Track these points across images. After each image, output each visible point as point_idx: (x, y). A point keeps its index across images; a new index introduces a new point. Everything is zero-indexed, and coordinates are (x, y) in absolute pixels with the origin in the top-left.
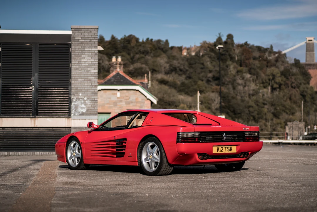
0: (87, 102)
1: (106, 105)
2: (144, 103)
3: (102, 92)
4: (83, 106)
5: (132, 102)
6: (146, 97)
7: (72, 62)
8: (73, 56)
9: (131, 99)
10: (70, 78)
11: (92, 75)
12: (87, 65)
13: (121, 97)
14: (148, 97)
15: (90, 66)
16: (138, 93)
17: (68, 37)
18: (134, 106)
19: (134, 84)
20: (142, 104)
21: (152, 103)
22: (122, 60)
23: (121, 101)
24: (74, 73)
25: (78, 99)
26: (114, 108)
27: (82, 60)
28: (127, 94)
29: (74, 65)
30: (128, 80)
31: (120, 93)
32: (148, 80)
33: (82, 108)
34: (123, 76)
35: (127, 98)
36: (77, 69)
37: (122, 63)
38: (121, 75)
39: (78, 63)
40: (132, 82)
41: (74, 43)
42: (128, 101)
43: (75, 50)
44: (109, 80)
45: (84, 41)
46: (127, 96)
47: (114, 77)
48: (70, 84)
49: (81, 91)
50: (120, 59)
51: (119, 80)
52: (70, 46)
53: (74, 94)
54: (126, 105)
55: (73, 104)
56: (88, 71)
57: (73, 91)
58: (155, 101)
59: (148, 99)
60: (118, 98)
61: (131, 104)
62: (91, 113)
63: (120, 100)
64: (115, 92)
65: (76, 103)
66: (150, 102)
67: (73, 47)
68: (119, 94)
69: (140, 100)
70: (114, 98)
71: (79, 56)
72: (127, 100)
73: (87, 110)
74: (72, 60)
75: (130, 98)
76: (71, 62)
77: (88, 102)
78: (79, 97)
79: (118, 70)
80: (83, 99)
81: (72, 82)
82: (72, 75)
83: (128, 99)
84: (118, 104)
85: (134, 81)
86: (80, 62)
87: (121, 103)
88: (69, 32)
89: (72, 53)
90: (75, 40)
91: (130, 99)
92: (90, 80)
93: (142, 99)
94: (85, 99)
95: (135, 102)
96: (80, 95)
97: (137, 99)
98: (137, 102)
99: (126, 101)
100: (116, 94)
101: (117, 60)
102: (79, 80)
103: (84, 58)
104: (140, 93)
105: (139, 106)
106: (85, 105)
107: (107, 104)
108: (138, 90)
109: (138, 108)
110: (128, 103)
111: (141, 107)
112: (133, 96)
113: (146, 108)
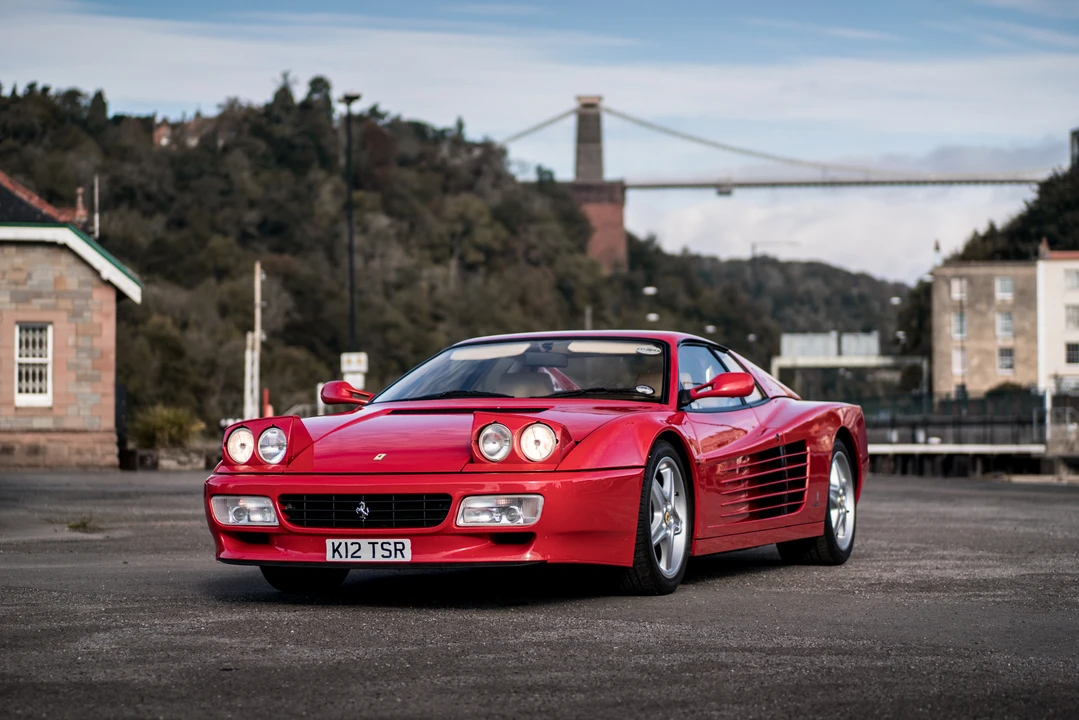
2: (88, 296)
5: (39, 295)
6: (97, 273)
9: (34, 282)
14: (105, 276)
16: (65, 257)
18: (45, 308)
19: (44, 221)
20: (79, 302)
21: (121, 296)
28: (17, 262)
35: (21, 276)
40: (40, 212)
42: (21, 288)
46: (18, 270)
54: (13, 306)
58: (134, 292)
59: (108, 283)
61: (37, 303)
66: (111, 296)
69: (72, 284)
72: (16, 283)
75: (29, 276)
83: (24, 283)
91: (30, 283)
93: (82, 284)
95: (49, 295)
97: (58, 281)
98: (59, 294)
99: (13, 287)
104: (70, 259)
105: (67, 311)
108: (64, 247)
109: (64, 316)
110: (22, 298)
111: (75, 314)
112: (44, 270)
113: (97, 319)
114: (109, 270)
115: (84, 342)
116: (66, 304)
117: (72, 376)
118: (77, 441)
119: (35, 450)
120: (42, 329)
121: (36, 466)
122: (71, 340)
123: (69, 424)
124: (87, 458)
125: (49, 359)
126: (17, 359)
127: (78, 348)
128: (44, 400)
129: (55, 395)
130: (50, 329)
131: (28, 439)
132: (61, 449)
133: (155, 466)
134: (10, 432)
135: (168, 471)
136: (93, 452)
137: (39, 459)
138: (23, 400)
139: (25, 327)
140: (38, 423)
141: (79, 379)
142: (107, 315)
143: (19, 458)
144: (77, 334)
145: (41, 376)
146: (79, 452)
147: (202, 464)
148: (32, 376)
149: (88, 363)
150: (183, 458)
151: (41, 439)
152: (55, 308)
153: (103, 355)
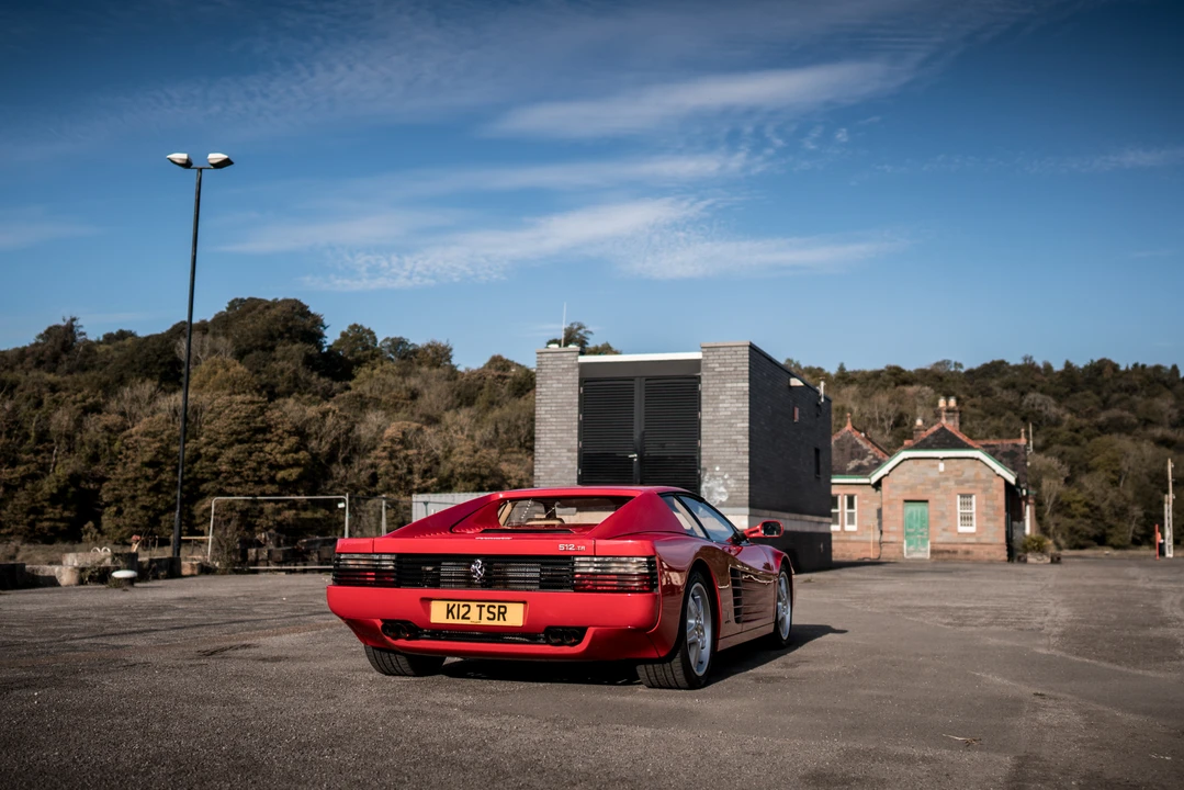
0: (729, 482)
1: (920, 487)
2: (992, 481)
3: (911, 462)
4: (722, 489)
5: (968, 482)
6: (994, 471)
7: (703, 410)
8: (703, 398)
9: (966, 475)
10: (700, 438)
11: (738, 433)
12: (729, 413)
13: (946, 471)
14: (998, 472)
15: (734, 415)
16: (979, 464)
17: (697, 363)
18: (970, 487)
19: (969, 448)
20: (987, 485)
21: (1007, 483)
22: (957, 403)
23: (947, 479)
24: (705, 429)
25: (713, 477)
26: (933, 492)
27: (721, 405)
28: (958, 466)
29: (706, 414)
30: (959, 440)
31: (945, 464)
32: (1028, 439)
33: (720, 494)
34: (951, 434)
35: (960, 473)
36: (711, 422)
37: (957, 409)
38: (947, 431)
39: (714, 411)
40: (965, 443)
41: (705, 374)
42: (959, 478)
43: (707, 387)
44: (925, 441)
45: (723, 369)
46: (958, 470)
47: (935, 434)
48: (699, 449)
49: (718, 462)
50: (952, 402)
51: (944, 440)
52: (698, 379)
53: (705, 469)
54: (956, 487)
55: (703, 486)
56: (731, 425)
57: (704, 463)
58: (1012, 480)
59: (999, 475)
60: (941, 473)
61: (967, 485)
62: (737, 502)
63: (944, 476)
64: (936, 462)
65: (709, 485)
66: (1003, 481)
67: (703, 382)
68: (942, 466)
69: (983, 476)
70: (933, 475)
71: (715, 398)
72: (957, 476)
73: (730, 498)
74: (703, 406)
75: (963, 473)
76: (700, 410)
77: (731, 483)
78: (715, 473)
79: (944, 421)
80: (722, 477)
81: (703, 446)
82: (702, 434)
83: (960, 476)
84: (941, 484)
85: (970, 443)
86: (716, 409)
87: (946, 483)
88: (697, 355)
89: (703, 394)
90: (708, 370)
91: (963, 476)
92: (735, 442)
93: (988, 476)
94: (726, 477)
95: (973, 481)
96: (717, 469)
97: (977, 474)
98: (977, 481)
99: (956, 478)
100: (937, 466)
101: (947, 404)
102: (715, 441)
103: (723, 401)
104: (983, 465)
105: (982, 488)
106: (725, 488)
107: (922, 484)
108: (977, 459)
109: (980, 491)
110: (960, 483)
111: (985, 490)
112: (969, 471)
113: (995, 492)
114: (999, 469)
115: (989, 503)
116: (981, 485)
117: (985, 518)
118: (987, 548)
119: (967, 552)
120: (970, 496)
121: (968, 560)
122: (984, 502)
123: (984, 540)
124: (992, 556)
125: (974, 510)
126: (959, 511)
127: (987, 506)
128: (972, 529)
129: (977, 528)
130: (974, 497)
131: (964, 547)
132: (980, 552)
133: (1025, 561)
134: (956, 543)
135: (1032, 564)
136: (995, 553)
137: (969, 556)
138: (961, 529)
139: (962, 496)
140: (969, 540)
141: (988, 520)
142: (1000, 491)
143: (960, 556)
144: (986, 500)
145: (971, 518)
146: (988, 553)
147: (1049, 561)
148: (966, 518)
149: (992, 512)
150: (1040, 558)
151: (971, 548)
152: (975, 487)
153: (999, 509)
